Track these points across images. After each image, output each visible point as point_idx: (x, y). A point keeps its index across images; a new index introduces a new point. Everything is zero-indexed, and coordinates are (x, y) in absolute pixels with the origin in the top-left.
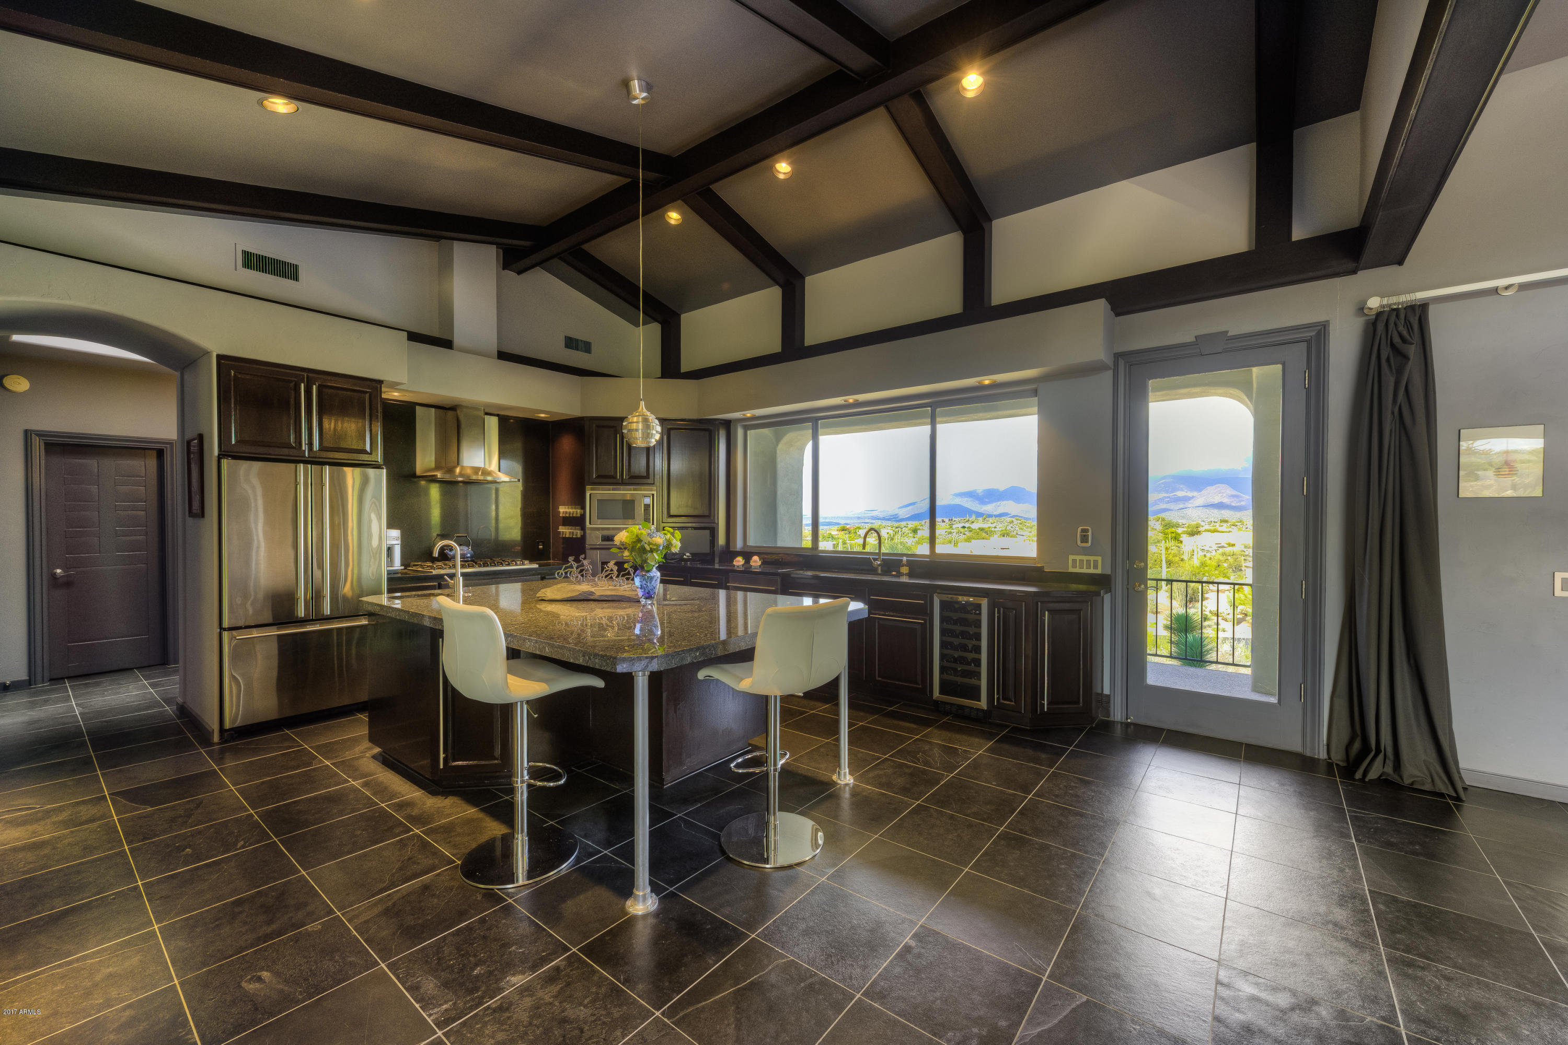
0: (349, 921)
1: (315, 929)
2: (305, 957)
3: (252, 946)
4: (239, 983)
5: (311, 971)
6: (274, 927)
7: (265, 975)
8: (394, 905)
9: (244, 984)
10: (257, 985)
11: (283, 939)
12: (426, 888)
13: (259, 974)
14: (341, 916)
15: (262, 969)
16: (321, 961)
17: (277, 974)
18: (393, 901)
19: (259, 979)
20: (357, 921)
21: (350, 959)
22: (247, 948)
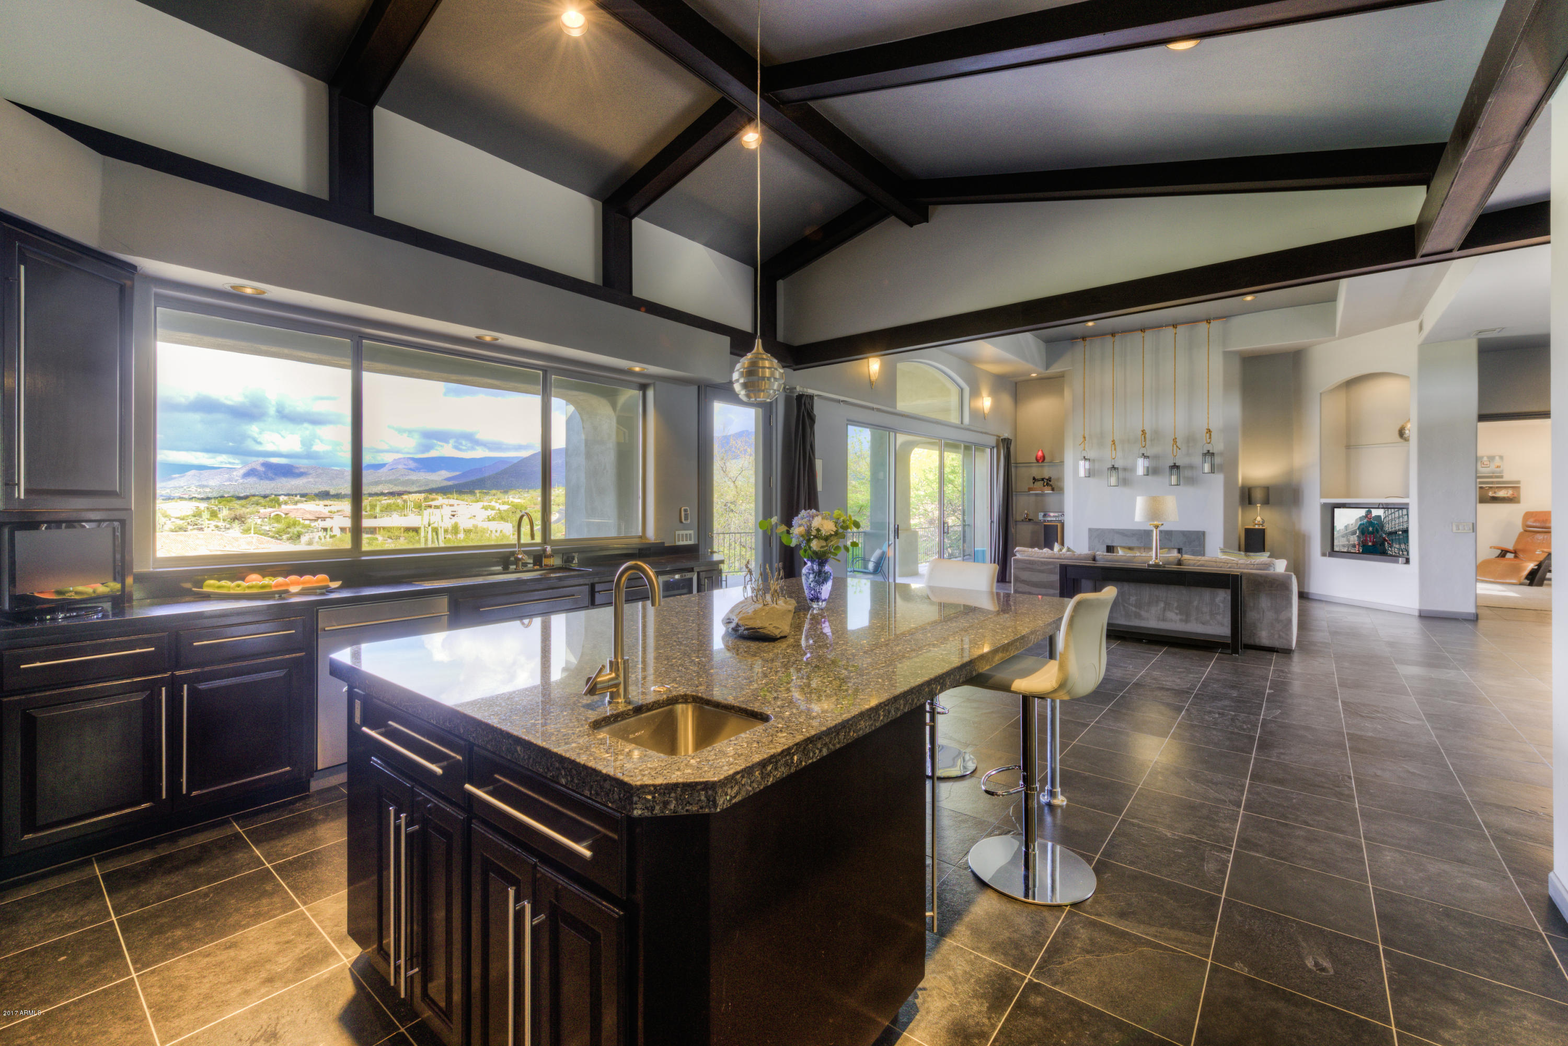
0: (1209, 946)
1: (1242, 965)
2: (1269, 948)
3: (1306, 1002)
4: (1334, 975)
5: (1273, 935)
6: (1273, 1004)
7: (1310, 963)
8: (1162, 926)
9: (1332, 972)
10: (1320, 961)
11: (1275, 982)
12: (1122, 915)
13: (1314, 969)
14: (1210, 957)
15: (1310, 971)
16: (1260, 935)
17: (1301, 957)
18: (1160, 929)
19: (1317, 964)
20: (1204, 940)
21: (1240, 918)
22: (1314, 1004)
